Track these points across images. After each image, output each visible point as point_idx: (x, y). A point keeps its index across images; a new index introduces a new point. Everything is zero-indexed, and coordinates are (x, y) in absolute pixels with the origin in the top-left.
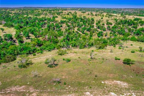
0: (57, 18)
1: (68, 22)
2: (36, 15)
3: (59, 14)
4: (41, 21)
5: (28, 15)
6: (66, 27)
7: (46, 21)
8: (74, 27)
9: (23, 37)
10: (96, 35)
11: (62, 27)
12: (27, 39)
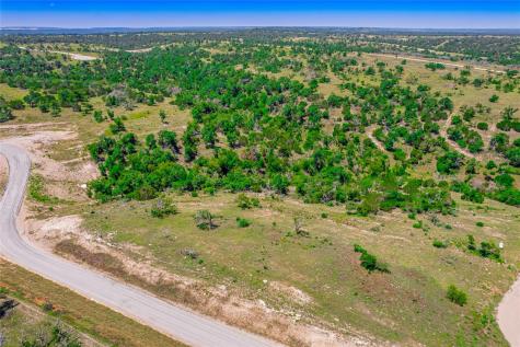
0: (325, 84)
1: (355, 103)
2: (268, 69)
3: (337, 69)
4: (274, 90)
5: (246, 66)
6: (340, 120)
7: (286, 94)
8: (367, 125)
9: (202, 140)
10: (435, 162)
11: (326, 117)
12: (207, 148)
